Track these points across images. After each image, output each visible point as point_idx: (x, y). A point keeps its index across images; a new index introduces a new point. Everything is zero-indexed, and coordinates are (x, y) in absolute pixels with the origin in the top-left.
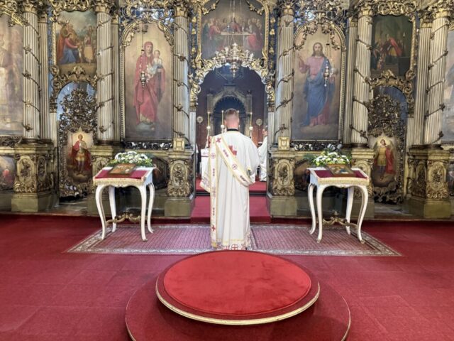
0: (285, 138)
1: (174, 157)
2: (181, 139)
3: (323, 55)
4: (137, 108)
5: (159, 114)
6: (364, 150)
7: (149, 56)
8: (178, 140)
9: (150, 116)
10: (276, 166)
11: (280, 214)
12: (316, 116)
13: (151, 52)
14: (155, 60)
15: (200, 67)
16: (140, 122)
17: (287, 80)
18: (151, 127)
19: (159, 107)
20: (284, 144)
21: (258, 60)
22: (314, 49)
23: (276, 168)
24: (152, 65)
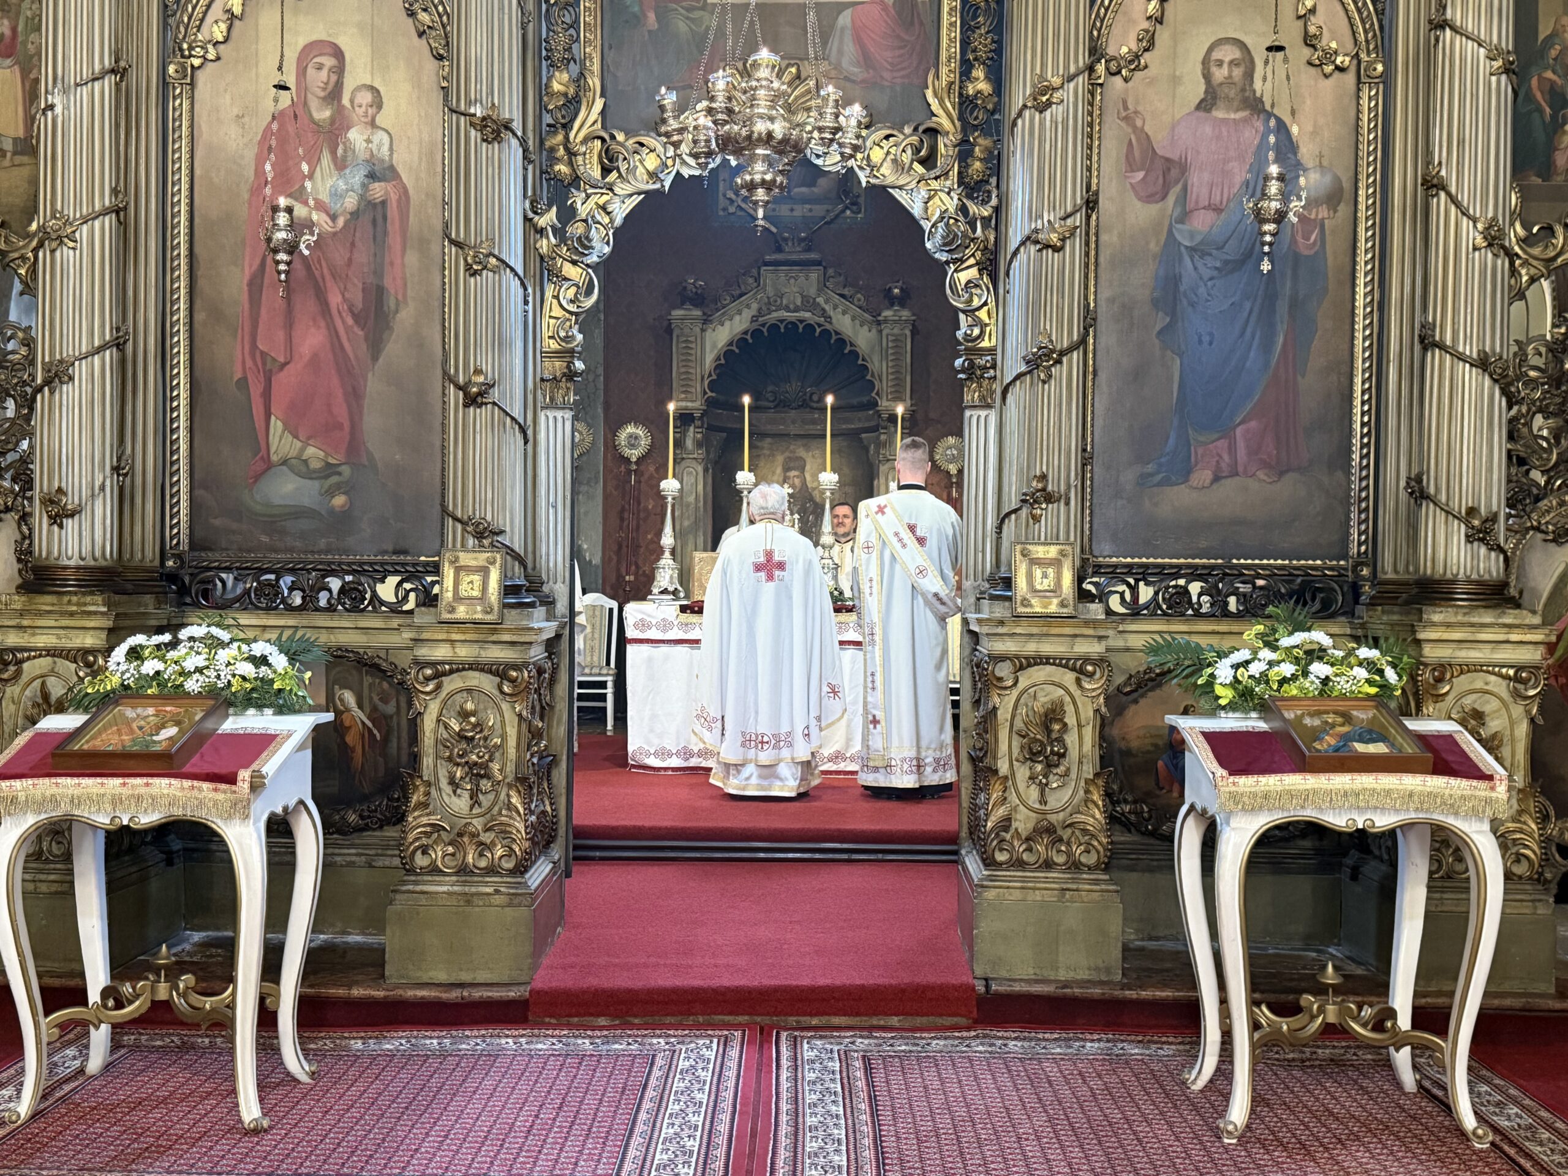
0: (1053, 551)
1: (441, 652)
2: (481, 558)
3: (1255, 105)
4: (256, 390)
5: (373, 422)
6: (1487, 618)
7: (323, 114)
8: (465, 559)
9: (325, 432)
10: (1004, 704)
11: (1028, 972)
12: (1227, 433)
13: (334, 95)
14: (356, 136)
15: (596, 173)
16: (269, 465)
17: (1054, 238)
18: (331, 493)
19: (374, 385)
20: (1042, 583)
21: (908, 137)
22: (1207, 76)
23: (1003, 715)
24: (340, 165)
